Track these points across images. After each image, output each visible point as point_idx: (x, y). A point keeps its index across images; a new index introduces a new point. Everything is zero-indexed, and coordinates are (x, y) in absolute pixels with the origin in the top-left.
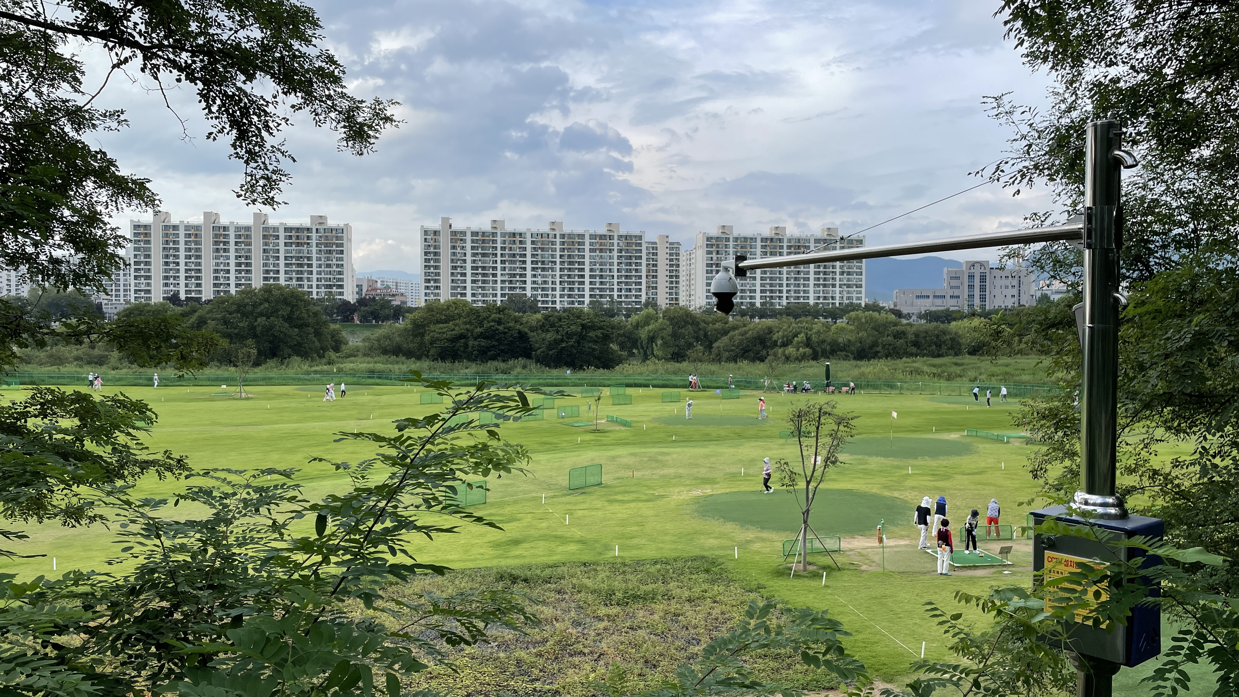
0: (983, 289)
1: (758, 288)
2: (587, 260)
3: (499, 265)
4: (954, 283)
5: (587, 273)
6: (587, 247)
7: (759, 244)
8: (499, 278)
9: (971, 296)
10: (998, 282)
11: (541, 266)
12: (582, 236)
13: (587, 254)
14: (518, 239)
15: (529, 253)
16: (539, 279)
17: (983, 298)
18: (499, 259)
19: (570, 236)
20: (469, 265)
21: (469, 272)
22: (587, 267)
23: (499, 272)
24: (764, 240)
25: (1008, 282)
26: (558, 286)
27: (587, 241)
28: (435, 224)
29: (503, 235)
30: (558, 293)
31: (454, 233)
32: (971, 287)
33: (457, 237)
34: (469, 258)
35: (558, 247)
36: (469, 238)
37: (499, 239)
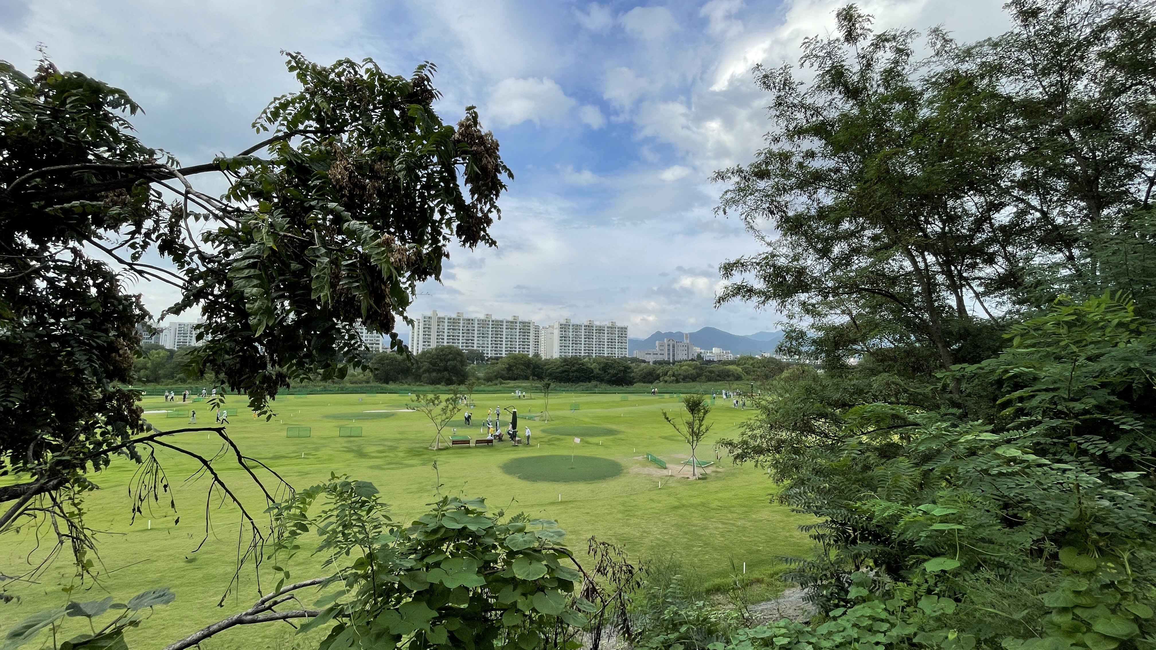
0: (674, 351)
1: (583, 349)
2: (504, 333)
3: (461, 335)
4: (661, 348)
5: (504, 340)
6: (504, 327)
7: (583, 328)
8: (461, 341)
9: (669, 354)
10: (680, 348)
11: (483, 336)
12: (502, 321)
13: (504, 330)
14: (471, 322)
15: (476, 329)
16: (481, 342)
17: (674, 355)
18: (461, 331)
19: (497, 321)
20: (446, 334)
21: (446, 337)
22: (504, 337)
23: (461, 338)
24: (586, 326)
25: (682, 348)
26: (490, 346)
27: (505, 324)
28: (429, 314)
29: (464, 320)
30: (490, 349)
31: (439, 318)
32: (669, 350)
33: (440, 320)
34: (446, 331)
35: (490, 326)
36: (446, 321)
37: (461, 321)
